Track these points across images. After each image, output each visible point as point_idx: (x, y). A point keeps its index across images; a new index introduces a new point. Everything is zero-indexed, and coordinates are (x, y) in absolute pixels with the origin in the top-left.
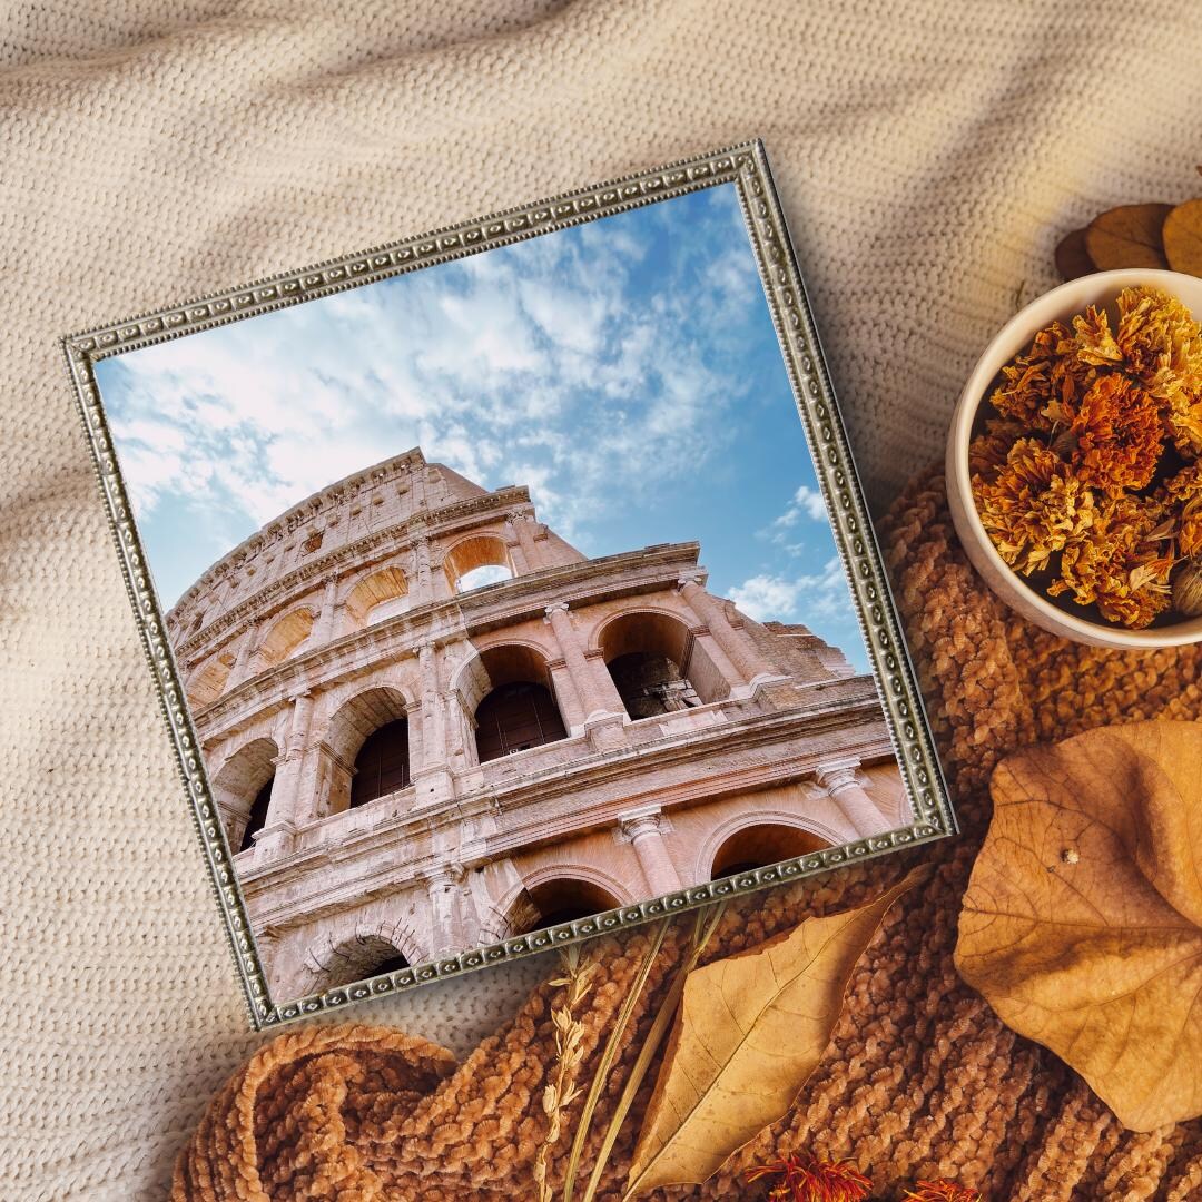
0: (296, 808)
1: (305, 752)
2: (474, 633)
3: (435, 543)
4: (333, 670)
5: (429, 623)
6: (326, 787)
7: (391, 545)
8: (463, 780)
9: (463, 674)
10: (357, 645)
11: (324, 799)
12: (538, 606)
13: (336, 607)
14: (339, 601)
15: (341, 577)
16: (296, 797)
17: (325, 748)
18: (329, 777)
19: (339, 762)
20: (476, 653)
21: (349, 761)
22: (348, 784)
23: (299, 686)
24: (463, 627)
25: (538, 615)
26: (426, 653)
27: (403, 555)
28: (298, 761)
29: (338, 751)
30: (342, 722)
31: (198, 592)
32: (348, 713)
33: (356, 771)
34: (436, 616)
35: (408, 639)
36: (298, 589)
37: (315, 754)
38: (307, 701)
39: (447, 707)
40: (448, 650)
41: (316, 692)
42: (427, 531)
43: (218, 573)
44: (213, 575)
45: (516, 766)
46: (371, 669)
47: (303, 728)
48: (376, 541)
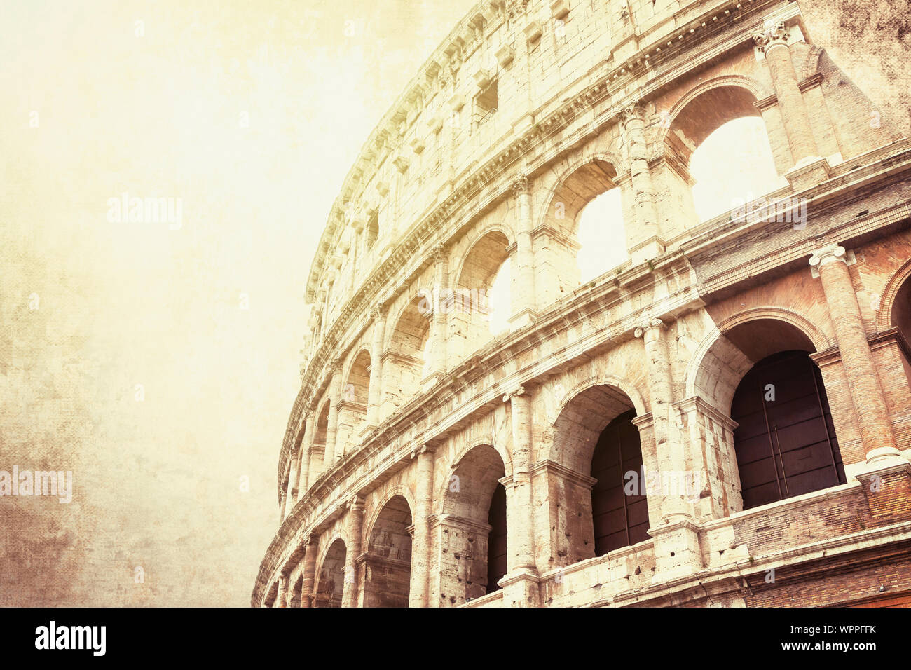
0: (535, 548)
1: (532, 474)
2: (713, 302)
3: (651, 108)
4: (544, 358)
5: (651, 287)
6: (562, 516)
7: (588, 120)
8: (711, 535)
9: (704, 366)
10: (568, 323)
11: (562, 531)
12: (797, 254)
13: (534, 235)
14: (537, 225)
15: (532, 178)
16: (532, 535)
17: (552, 468)
18: (563, 504)
19: (571, 478)
20: (717, 334)
21: (583, 473)
22: (587, 504)
23: (509, 380)
24: (695, 295)
25: (801, 267)
26: (653, 335)
27: (609, 135)
28: (527, 486)
29: (567, 465)
30: (566, 426)
31: (362, 172)
32: (572, 415)
33: (595, 481)
34: (659, 277)
35: (627, 313)
36: (484, 200)
37: (543, 476)
38: (522, 401)
39: (685, 423)
40: (680, 328)
41: (531, 389)
42: (636, 89)
43: (379, 144)
44: (374, 148)
45: (773, 521)
46: (589, 357)
47: (525, 441)
48: (569, 115)
